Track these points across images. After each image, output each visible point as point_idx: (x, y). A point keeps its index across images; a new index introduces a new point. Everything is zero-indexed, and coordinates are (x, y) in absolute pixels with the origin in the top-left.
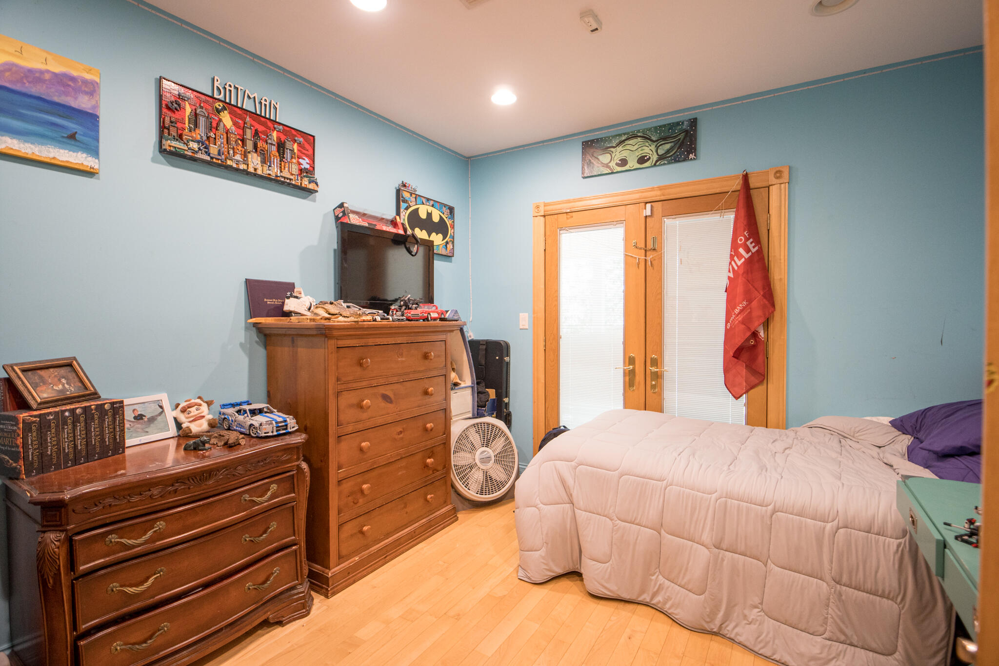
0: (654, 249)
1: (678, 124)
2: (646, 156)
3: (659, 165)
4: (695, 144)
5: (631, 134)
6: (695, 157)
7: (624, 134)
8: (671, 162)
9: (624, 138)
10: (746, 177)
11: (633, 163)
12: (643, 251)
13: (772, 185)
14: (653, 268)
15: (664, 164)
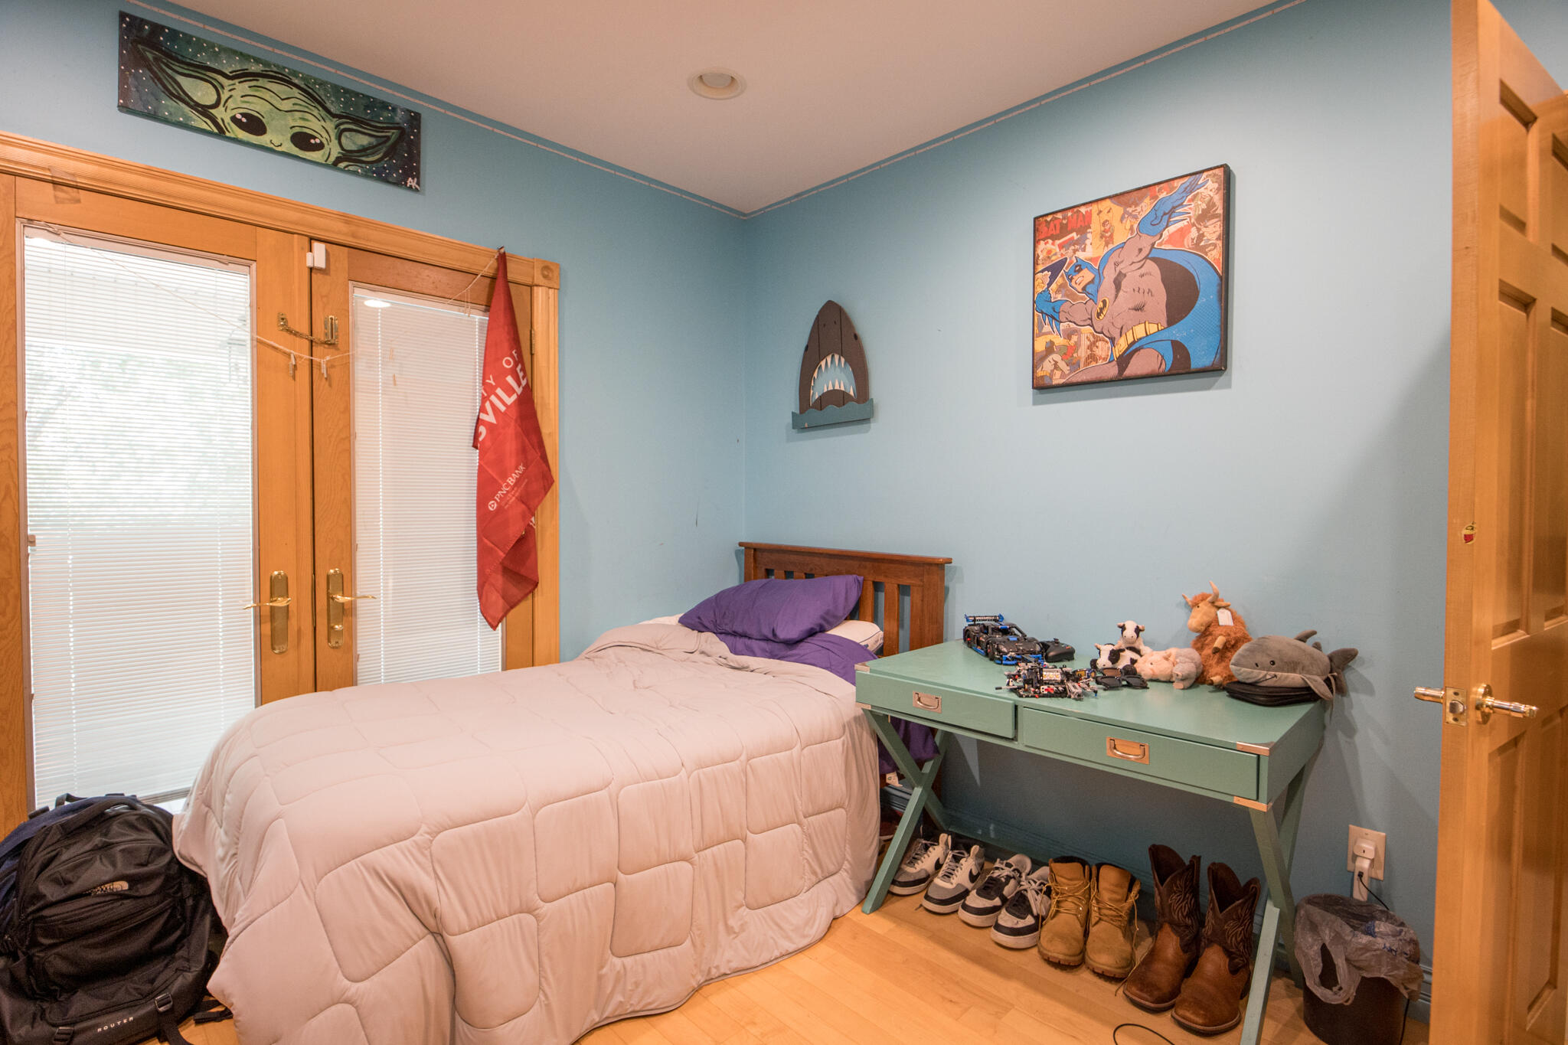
0: (332, 345)
1: (384, 106)
2: (315, 138)
3: (343, 170)
4: (418, 162)
5: (275, 69)
6: (417, 186)
7: (257, 61)
8: (370, 174)
9: (254, 68)
10: (502, 259)
11: (277, 136)
12: (307, 343)
13: (537, 286)
14: (330, 385)
15: (355, 173)
